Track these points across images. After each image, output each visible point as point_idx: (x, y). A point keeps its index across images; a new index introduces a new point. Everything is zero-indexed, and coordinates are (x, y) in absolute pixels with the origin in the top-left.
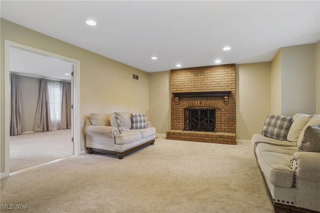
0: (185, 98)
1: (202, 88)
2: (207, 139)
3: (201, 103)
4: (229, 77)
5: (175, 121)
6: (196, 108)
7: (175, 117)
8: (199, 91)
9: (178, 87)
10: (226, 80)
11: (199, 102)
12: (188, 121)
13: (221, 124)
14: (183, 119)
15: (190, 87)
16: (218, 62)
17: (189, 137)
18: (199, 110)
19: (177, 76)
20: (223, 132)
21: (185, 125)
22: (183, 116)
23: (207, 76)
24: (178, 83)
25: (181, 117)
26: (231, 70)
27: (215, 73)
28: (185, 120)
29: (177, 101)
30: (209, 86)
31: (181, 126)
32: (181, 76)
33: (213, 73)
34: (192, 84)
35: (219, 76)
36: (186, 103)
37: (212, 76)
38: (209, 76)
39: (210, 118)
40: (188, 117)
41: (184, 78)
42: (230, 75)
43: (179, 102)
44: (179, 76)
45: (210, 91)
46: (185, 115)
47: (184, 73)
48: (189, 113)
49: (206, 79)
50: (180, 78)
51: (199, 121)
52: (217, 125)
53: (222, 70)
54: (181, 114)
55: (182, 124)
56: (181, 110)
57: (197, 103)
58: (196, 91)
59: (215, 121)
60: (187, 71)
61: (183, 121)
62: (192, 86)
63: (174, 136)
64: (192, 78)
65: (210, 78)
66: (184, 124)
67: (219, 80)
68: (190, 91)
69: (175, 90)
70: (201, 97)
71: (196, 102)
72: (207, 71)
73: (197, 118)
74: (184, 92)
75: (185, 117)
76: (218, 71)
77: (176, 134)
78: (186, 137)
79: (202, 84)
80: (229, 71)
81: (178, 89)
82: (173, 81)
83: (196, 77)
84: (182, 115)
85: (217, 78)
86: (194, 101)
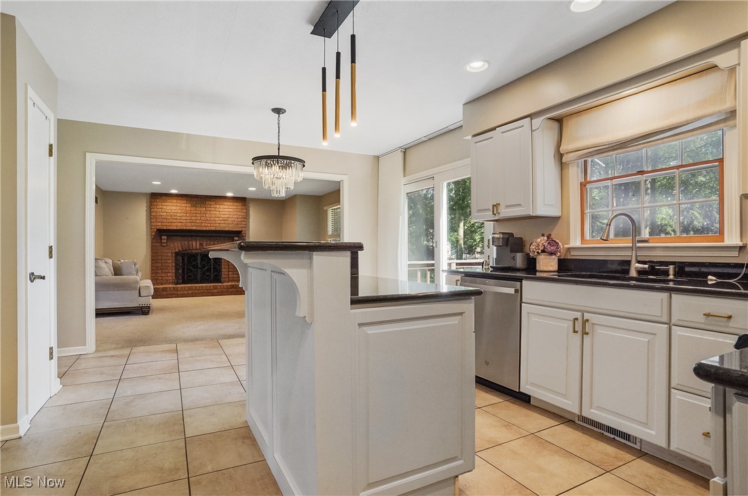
0: (176, 238)
1: (202, 224)
2: (216, 291)
3: (201, 244)
4: (239, 213)
5: (160, 271)
6: (193, 251)
7: (160, 265)
8: (198, 228)
9: (165, 221)
10: (235, 217)
11: (198, 244)
12: (180, 271)
13: (229, 271)
14: (174, 268)
15: (185, 221)
16: (230, 194)
17: (189, 292)
18: (199, 255)
19: (163, 204)
20: (231, 281)
21: (176, 276)
22: (174, 264)
23: (210, 209)
24: (165, 214)
25: (170, 265)
26: (241, 204)
27: (221, 207)
28: (177, 270)
29: (165, 241)
30: (214, 222)
31: (170, 278)
32: (170, 204)
33: (218, 206)
34: (188, 218)
35: (226, 210)
36: (177, 245)
37: (216, 210)
38: (213, 209)
39: (214, 265)
40: (181, 264)
41: (175, 208)
42: (240, 210)
43: (166, 243)
44: (166, 204)
45: (214, 229)
46: (175, 263)
47: (175, 201)
48: (183, 259)
49: (209, 212)
50: (168, 208)
51: (199, 270)
52: (223, 273)
53: (230, 204)
54: (170, 261)
55: (171, 275)
56: (170, 254)
57: (195, 245)
58: (194, 228)
59: (221, 268)
60: (180, 198)
61: (174, 271)
62: (188, 221)
63: (165, 293)
64: (187, 208)
65: (214, 212)
66: (174, 275)
67: (226, 216)
68: (184, 228)
69: (160, 224)
70: (202, 236)
71: (194, 243)
72: (210, 203)
73: (196, 267)
74: (175, 228)
75: (177, 265)
76: (226, 203)
77: (168, 289)
78: (186, 292)
79: (202, 218)
80: (238, 205)
81: (164, 224)
82: (156, 210)
83: (193, 209)
84: (171, 263)
85: (224, 213)
86: (191, 243)
